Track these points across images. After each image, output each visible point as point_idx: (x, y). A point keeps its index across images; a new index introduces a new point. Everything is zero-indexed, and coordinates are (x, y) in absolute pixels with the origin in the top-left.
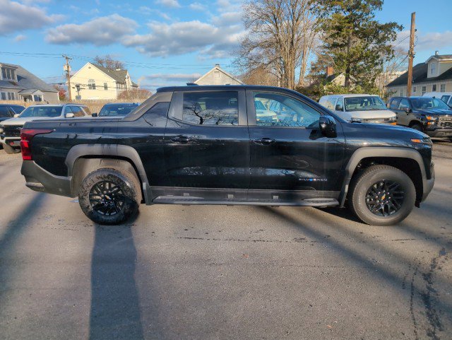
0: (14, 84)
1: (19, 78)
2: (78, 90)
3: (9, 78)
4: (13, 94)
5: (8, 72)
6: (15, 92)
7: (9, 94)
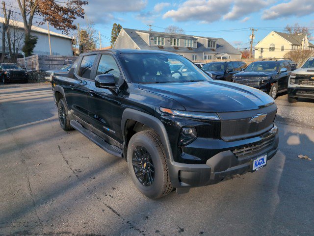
0: (213, 50)
1: (218, 46)
2: (262, 52)
3: (211, 46)
4: (211, 56)
5: (212, 43)
6: (212, 55)
7: (209, 56)
